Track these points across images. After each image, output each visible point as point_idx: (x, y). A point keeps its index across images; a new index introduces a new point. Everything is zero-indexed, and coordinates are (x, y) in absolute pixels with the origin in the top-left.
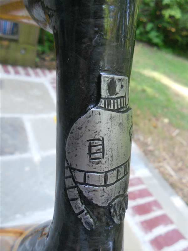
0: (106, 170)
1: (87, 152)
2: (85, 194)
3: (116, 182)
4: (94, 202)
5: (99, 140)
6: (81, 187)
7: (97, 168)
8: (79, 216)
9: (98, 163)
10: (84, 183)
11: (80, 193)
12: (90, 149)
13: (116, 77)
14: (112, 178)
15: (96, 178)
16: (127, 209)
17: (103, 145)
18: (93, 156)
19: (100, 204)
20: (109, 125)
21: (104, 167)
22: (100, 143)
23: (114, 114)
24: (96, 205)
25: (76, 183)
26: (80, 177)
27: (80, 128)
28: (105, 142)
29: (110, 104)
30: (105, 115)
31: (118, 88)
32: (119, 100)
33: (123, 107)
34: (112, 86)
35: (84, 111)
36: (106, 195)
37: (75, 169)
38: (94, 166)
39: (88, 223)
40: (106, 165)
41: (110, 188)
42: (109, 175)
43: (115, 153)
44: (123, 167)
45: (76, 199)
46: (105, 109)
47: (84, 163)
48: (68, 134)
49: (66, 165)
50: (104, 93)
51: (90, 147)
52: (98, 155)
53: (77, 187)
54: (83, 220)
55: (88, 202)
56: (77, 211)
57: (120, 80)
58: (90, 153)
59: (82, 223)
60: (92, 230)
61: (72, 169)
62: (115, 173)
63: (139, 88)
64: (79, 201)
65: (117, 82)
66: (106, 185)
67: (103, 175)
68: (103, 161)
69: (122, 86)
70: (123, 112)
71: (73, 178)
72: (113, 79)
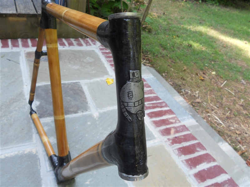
0: (134, 101)
1: (127, 96)
2: (128, 110)
3: (138, 105)
4: (131, 112)
5: (131, 92)
6: (126, 107)
7: (131, 101)
8: (127, 117)
9: (131, 99)
10: (127, 106)
11: (126, 109)
12: (128, 95)
13: (134, 71)
14: (137, 104)
15: (131, 104)
16: (144, 116)
17: (132, 93)
18: (129, 97)
19: (133, 113)
20: (134, 87)
21: (133, 100)
22: (131, 93)
23: (135, 83)
24: (132, 113)
25: (125, 106)
26: (126, 104)
27: (124, 89)
28: (133, 93)
29: (133, 80)
30: (132, 83)
31: (136, 75)
32: (136, 78)
33: (138, 81)
34: (133, 74)
35: (125, 83)
36: (135, 110)
37: (124, 102)
38: (130, 100)
39: (130, 119)
40: (134, 100)
41: (136, 107)
42: (135, 103)
43: (137, 96)
44: (141, 101)
45: (125, 112)
46: (132, 82)
47: (127, 100)
48: (120, 91)
49: (121, 101)
50: (131, 77)
51: (128, 94)
52: (131, 97)
53: (125, 108)
54: (128, 119)
55: (129, 112)
56: (126, 116)
57: (136, 72)
58: (128, 96)
59: (128, 120)
60: (131, 121)
61: (123, 102)
62: (138, 102)
63: (185, 43)
64: (126, 112)
65: (135, 73)
66: (134, 106)
67: (133, 103)
68: (133, 98)
69: (137, 74)
70: (138, 82)
71: (124, 105)
72: (134, 72)
